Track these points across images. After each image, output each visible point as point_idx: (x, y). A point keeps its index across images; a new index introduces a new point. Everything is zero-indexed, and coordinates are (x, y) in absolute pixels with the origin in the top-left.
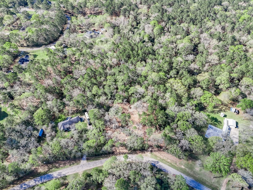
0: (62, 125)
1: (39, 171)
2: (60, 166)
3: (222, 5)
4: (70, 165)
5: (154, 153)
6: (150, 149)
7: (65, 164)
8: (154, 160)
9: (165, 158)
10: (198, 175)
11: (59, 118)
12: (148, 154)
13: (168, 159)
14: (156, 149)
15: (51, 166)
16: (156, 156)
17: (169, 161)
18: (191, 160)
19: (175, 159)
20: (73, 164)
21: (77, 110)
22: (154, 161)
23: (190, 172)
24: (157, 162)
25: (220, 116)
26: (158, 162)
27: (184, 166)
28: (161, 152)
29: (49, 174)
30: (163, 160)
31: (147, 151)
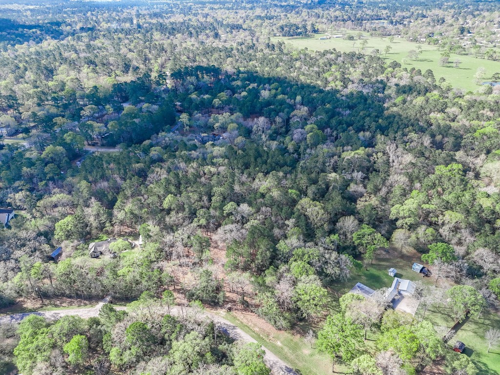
0: (93, 246)
1: (25, 306)
2: (63, 304)
3: (444, 113)
4: (79, 306)
5: (234, 313)
6: (229, 306)
7: (71, 304)
8: (229, 323)
9: (250, 324)
10: (304, 363)
11: (98, 238)
12: (222, 312)
13: (255, 325)
14: (240, 306)
15: (47, 302)
16: (235, 318)
17: (257, 329)
18: (299, 335)
19: (269, 327)
20: (86, 305)
21: (132, 232)
22: (227, 325)
23: (289, 354)
24: (234, 326)
25: (388, 275)
26: (234, 328)
27: (281, 342)
28: (247, 313)
29: (39, 312)
30: (244, 327)
31: (222, 307)
